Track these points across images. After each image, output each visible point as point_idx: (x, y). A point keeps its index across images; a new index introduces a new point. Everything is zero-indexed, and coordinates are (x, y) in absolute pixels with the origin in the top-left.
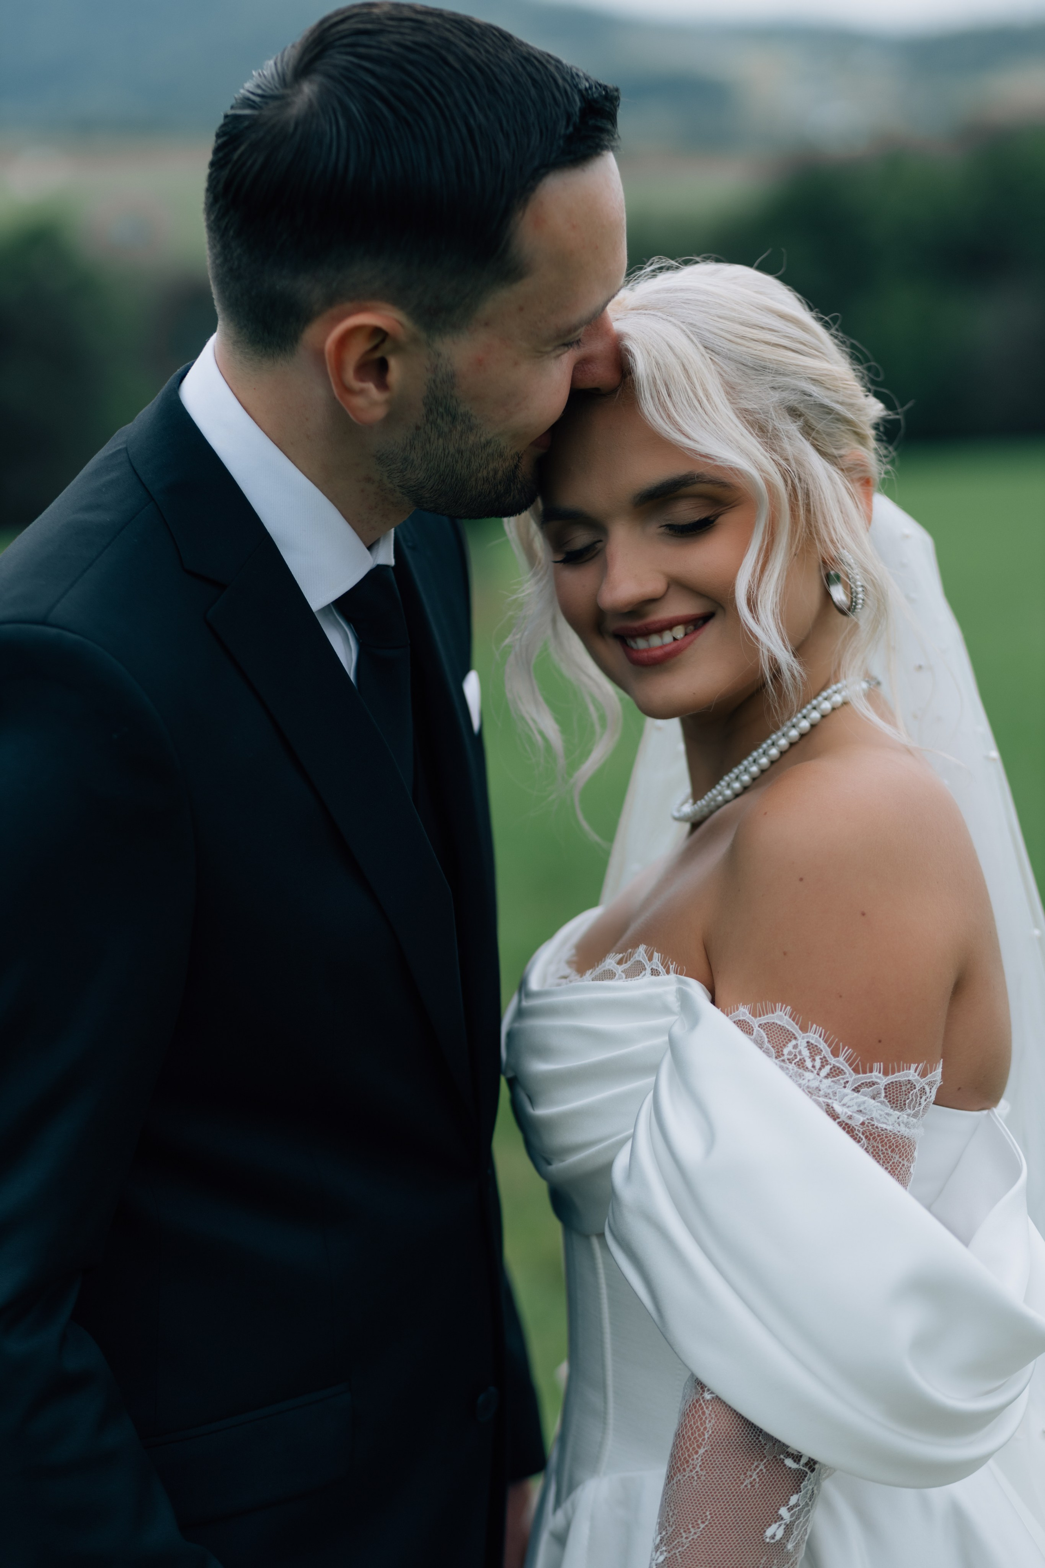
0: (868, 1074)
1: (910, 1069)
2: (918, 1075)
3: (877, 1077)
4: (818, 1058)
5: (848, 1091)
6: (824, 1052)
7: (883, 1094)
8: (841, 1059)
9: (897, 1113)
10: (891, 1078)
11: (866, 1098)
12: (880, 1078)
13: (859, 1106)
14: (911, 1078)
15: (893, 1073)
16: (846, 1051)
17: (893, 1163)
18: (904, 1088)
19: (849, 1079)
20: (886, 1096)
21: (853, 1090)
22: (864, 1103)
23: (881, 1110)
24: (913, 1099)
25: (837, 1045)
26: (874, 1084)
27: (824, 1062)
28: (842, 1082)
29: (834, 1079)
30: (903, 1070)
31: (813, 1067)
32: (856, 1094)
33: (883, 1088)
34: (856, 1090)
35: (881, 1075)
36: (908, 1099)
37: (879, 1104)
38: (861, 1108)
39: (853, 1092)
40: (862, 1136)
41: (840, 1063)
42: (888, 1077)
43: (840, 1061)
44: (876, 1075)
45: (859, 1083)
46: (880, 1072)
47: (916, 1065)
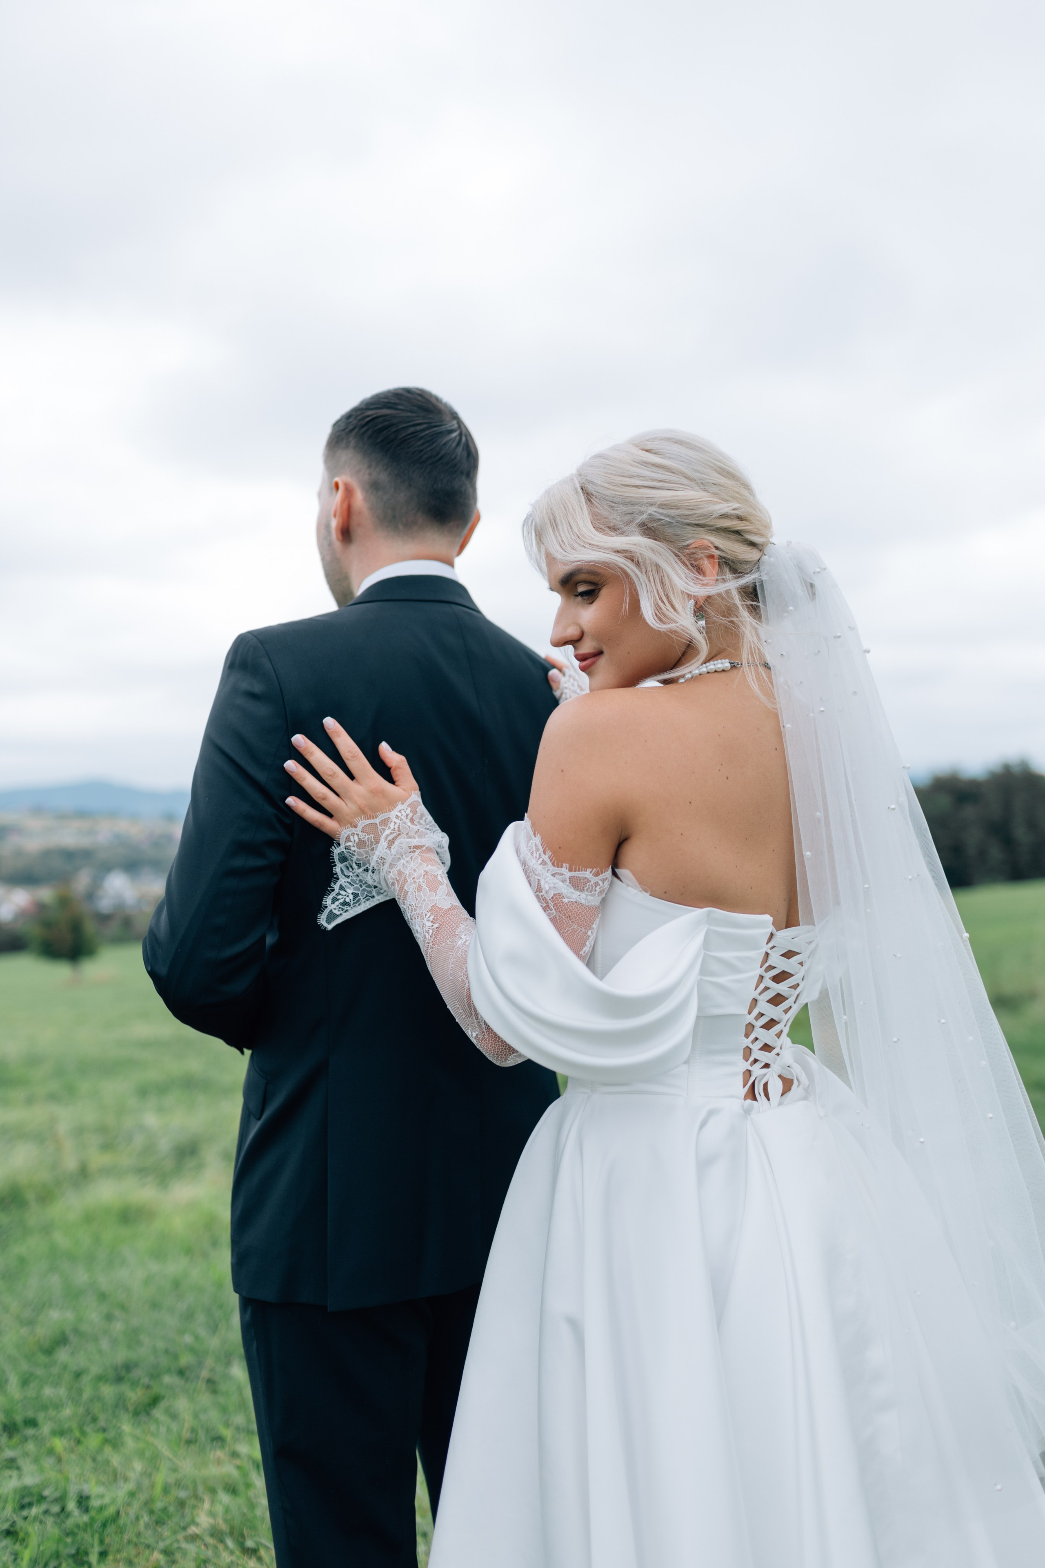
0: (560, 869)
1: (586, 871)
2: (593, 875)
3: (564, 871)
4: (538, 853)
5: (549, 874)
6: (540, 851)
7: (568, 881)
8: (547, 856)
9: (578, 893)
10: (573, 874)
11: (558, 881)
12: (566, 872)
13: (554, 884)
14: (586, 876)
15: (575, 871)
16: (549, 853)
17: (574, 928)
18: (582, 881)
19: (550, 869)
20: (570, 883)
21: (552, 875)
22: (557, 883)
23: (568, 890)
24: (589, 888)
25: (545, 848)
26: (563, 875)
27: (540, 857)
28: (547, 869)
29: (543, 866)
30: (582, 871)
31: (536, 857)
32: (553, 877)
33: (568, 878)
34: (553, 875)
35: (567, 871)
36: (586, 887)
37: (566, 886)
38: (556, 886)
39: (551, 876)
40: (553, 908)
41: (545, 858)
42: (571, 873)
43: (546, 858)
44: (564, 870)
45: (555, 872)
46: (567, 869)
47: (591, 869)
